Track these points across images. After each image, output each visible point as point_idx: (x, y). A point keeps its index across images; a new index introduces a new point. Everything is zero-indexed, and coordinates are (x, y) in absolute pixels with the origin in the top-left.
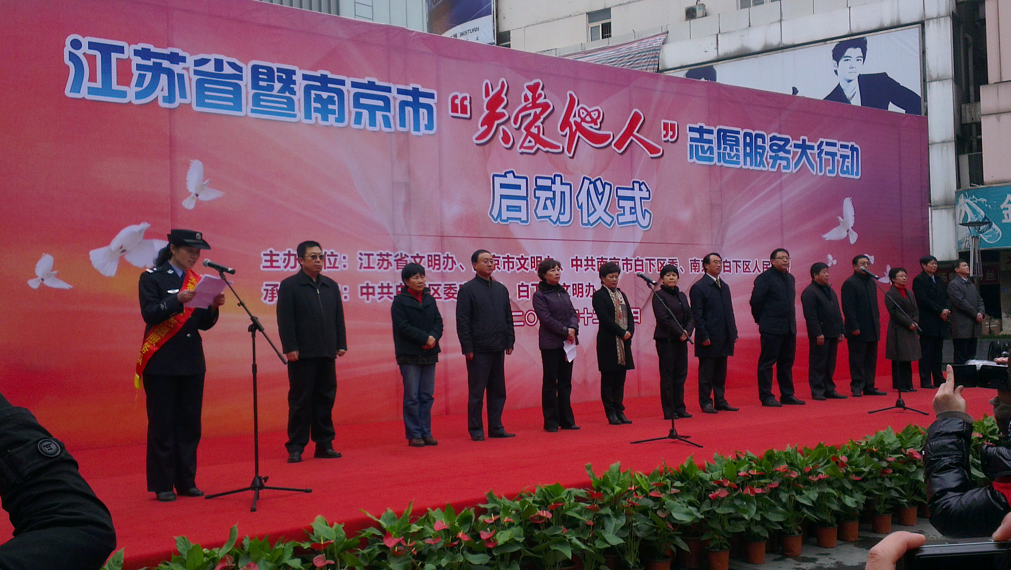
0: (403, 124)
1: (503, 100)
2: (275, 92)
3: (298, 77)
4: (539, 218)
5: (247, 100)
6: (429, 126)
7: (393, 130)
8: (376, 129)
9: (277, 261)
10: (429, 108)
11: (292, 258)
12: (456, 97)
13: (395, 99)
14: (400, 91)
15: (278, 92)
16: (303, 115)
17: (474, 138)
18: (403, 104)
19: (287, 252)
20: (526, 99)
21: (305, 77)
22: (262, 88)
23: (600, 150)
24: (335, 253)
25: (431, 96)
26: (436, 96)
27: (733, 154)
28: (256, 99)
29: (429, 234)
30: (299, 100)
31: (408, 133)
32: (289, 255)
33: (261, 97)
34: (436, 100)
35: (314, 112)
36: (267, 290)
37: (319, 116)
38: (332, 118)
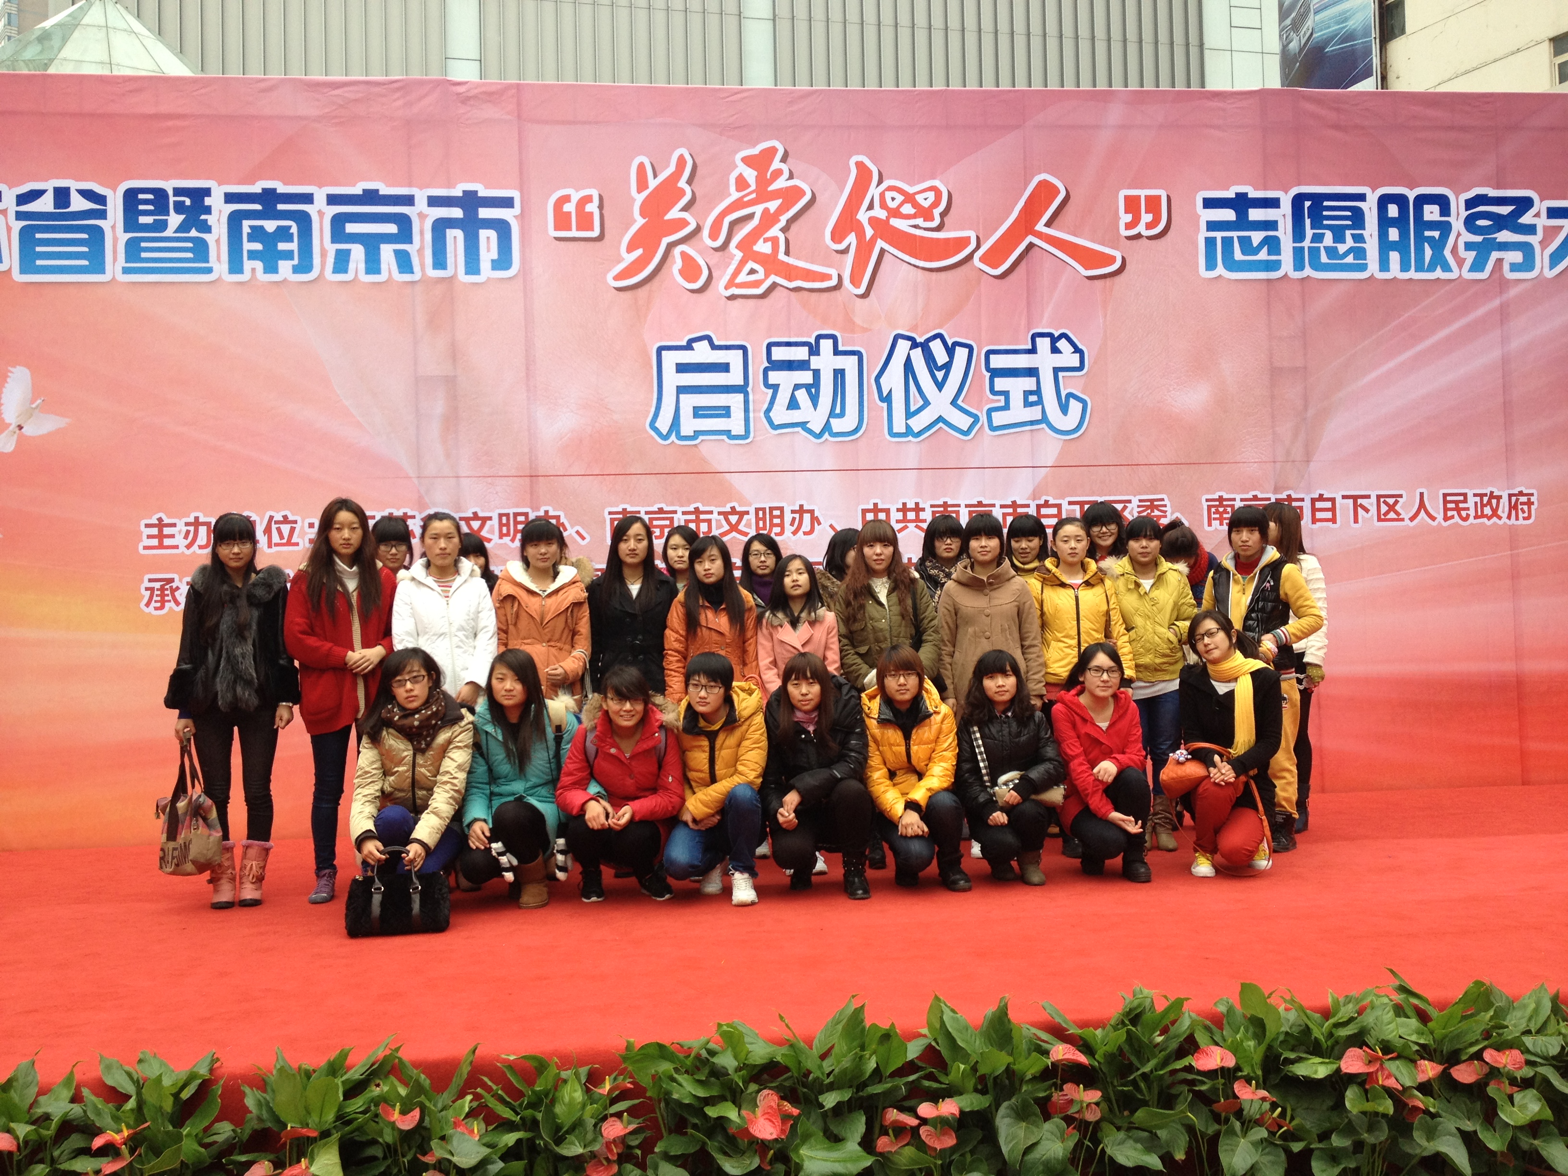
0: (440, 262)
1: (682, 193)
2: (169, 232)
3: (215, 201)
4: (775, 427)
5: (115, 252)
6: (503, 261)
7: (417, 276)
8: (382, 277)
9: (172, 536)
10: (502, 228)
11: (203, 530)
12: (566, 199)
13: (422, 216)
14: (434, 201)
15: (175, 232)
16: (225, 266)
17: (610, 276)
18: (441, 226)
19: (191, 519)
20: (742, 183)
21: (230, 198)
22: (146, 228)
23: (943, 275)
24: (291, 518)
25: (507, 203)
26: (517, 203)
27: (1342, 248)
28: (133, 250)
29: (501, 474)
30: (218, 241)
31: (452, 279)
32: (197, 523)
33: (143, 245)
34: (517, 210)
35: (249, 258)
36: (152, 590)
37: (259, 265)
38: (285, 267)
